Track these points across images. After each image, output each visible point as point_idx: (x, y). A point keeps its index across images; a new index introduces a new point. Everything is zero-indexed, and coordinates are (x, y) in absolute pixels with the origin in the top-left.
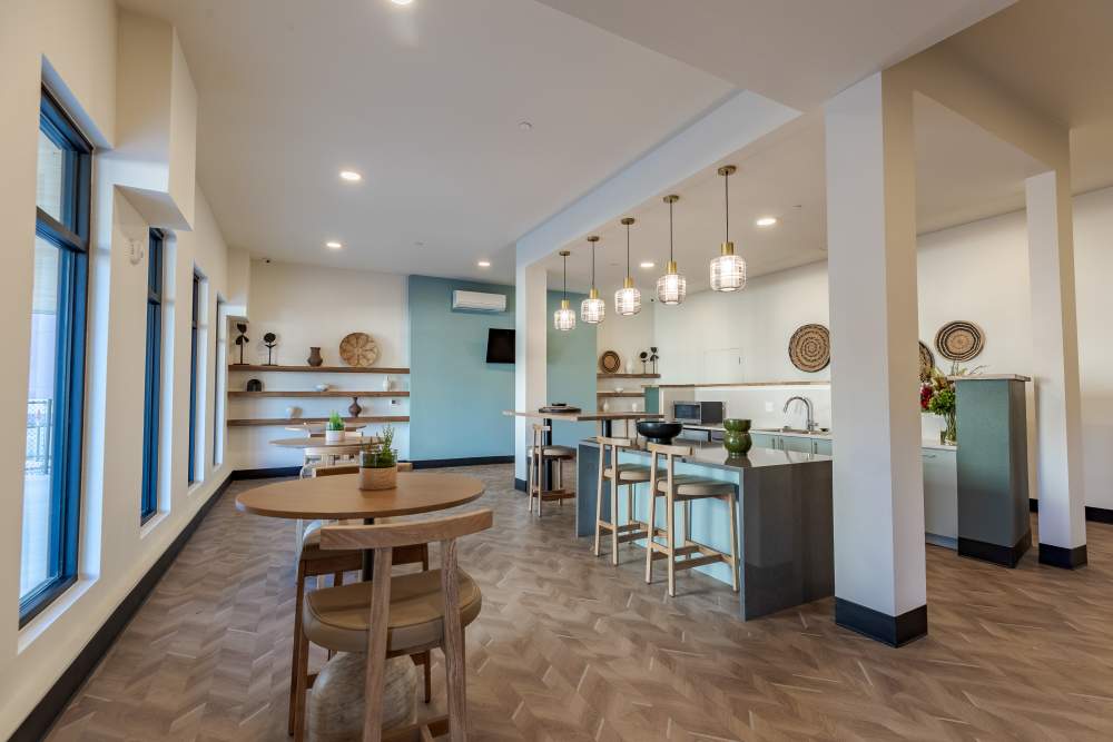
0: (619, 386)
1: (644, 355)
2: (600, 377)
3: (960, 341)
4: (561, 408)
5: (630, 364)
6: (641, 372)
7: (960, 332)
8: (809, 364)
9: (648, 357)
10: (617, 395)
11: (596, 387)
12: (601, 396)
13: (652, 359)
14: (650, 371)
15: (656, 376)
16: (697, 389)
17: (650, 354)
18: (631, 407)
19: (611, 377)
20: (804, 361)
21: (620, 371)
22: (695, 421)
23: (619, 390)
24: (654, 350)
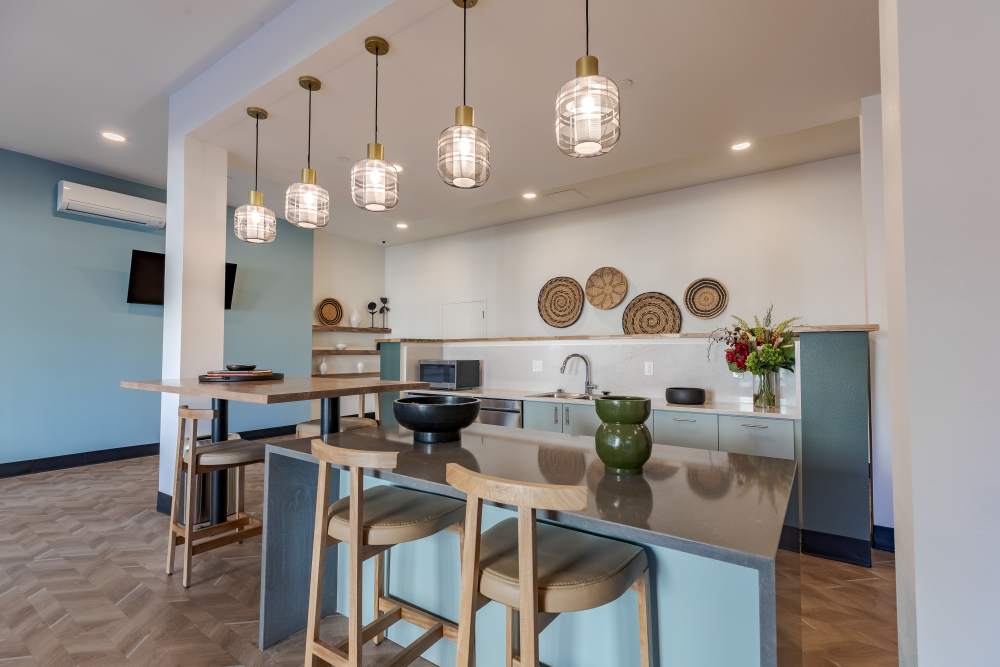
0: (341, 341)
1: (372, 306)
2: (316, 330)
3: (707, 298)
4: (245, 374)
5: (355, 316)
6: (369, 325)
7: (705, 290)
8: (559, 319)
9: (377, 309)
10: (338, 353)
11: (309, 342)
12: (318, 354)
13: (382, 311)
14: (378, 324)
15: (387, 331)
16: (445, 345)
17: (380, 305)
18: (355, 366)
19: (332, 330)
20: (553, 316)
21: (343, 324)
22: (449, 385)
23: (341, 346)
24: (384, 300)
